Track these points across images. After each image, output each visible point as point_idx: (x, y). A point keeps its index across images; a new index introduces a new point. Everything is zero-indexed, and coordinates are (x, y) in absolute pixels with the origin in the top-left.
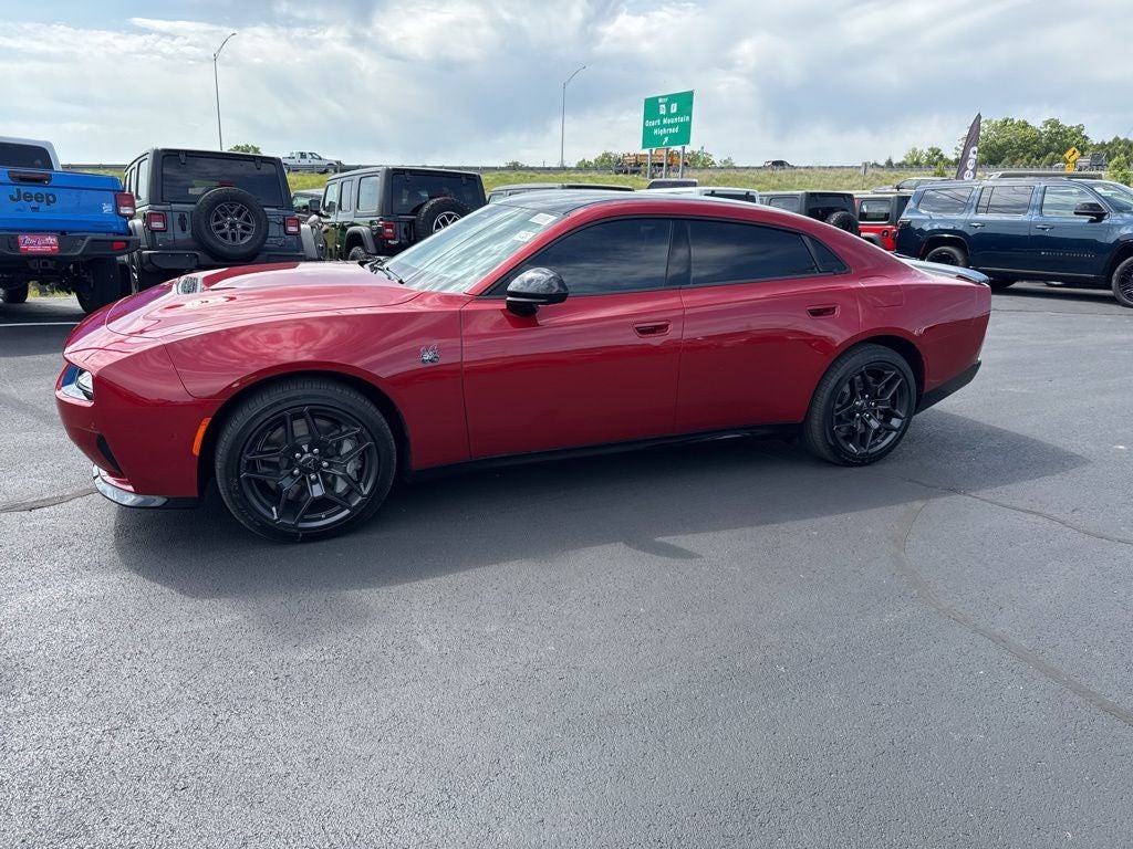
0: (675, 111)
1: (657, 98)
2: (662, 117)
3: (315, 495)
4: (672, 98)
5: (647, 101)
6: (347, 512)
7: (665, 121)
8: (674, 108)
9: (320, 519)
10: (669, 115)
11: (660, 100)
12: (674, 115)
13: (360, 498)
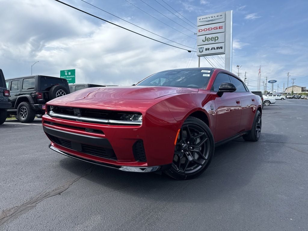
0: (70, 74)
1: (64, 71)
2: (66, 76)
3: (190, 160)
4: (69, 71)
5: (61, 71)
6: (200, 167)
7: (67, 77)
8: (70, 73)
9: (191, 170)
10: (68, 75)
11: (65, 71)
12: (70, 75)
13: (204, 161)
